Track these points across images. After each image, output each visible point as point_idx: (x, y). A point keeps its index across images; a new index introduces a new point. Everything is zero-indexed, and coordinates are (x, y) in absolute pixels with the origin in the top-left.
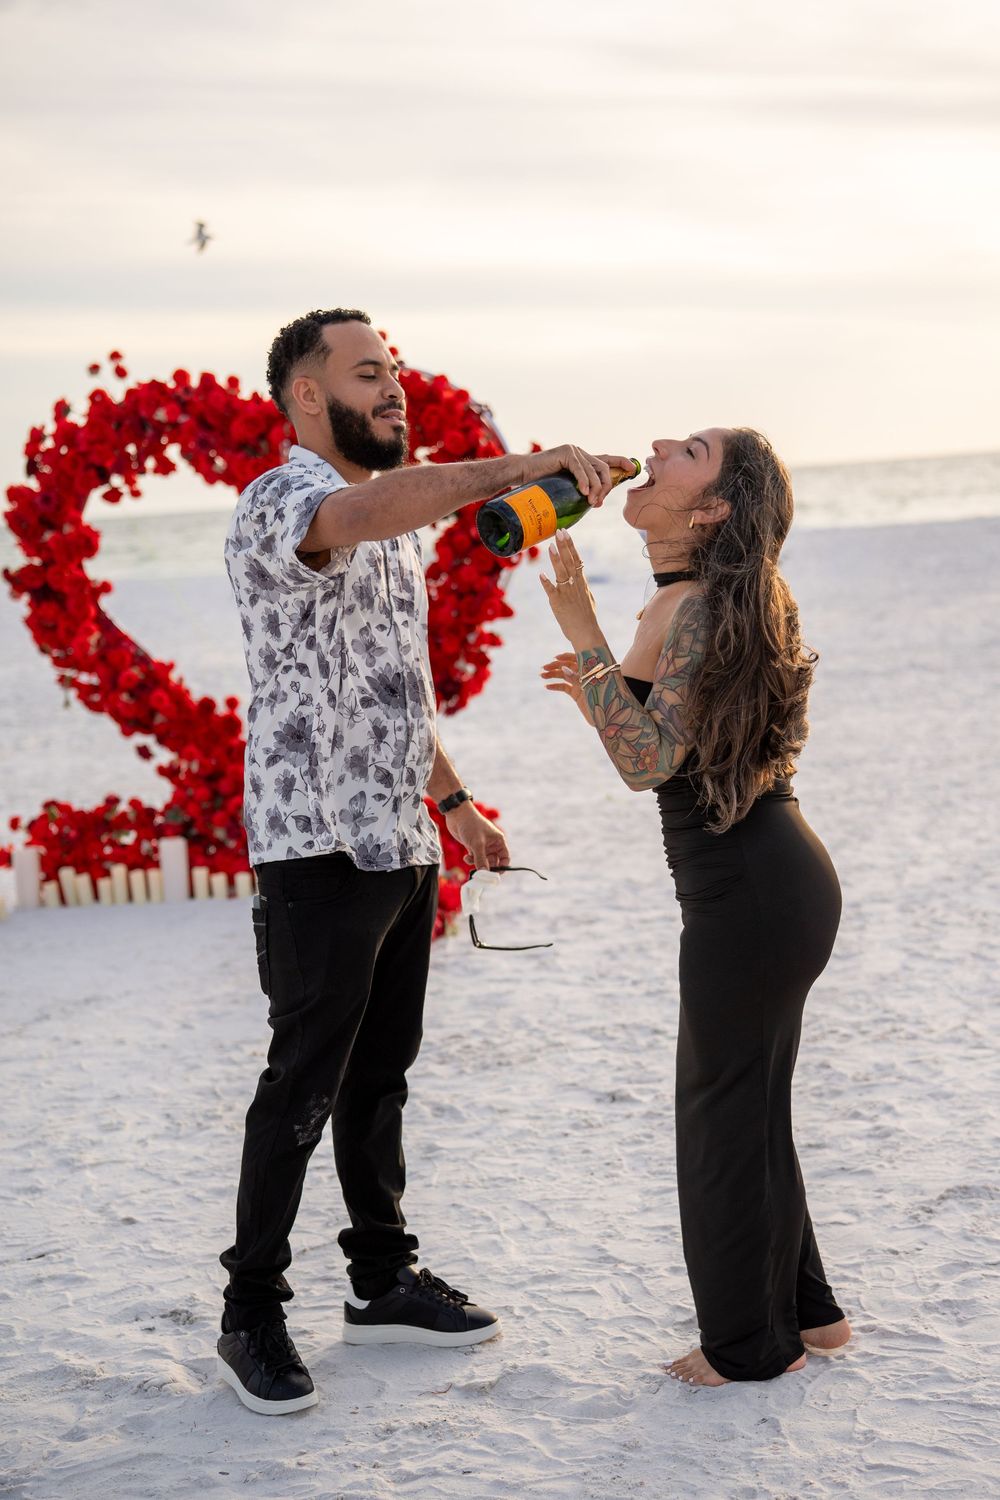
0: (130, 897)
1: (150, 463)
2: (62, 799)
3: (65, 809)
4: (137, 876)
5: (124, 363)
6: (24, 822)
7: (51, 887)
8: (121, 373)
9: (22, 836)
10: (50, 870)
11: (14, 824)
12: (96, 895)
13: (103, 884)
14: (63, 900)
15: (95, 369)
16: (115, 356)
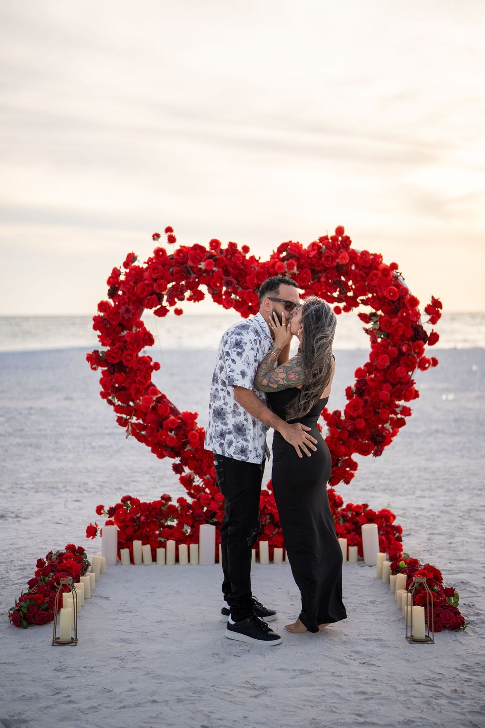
0: (177, 560)
1: (188, 294)
2: (133, 495)
3: (135, 501)
4: (183, 547)
5: (174, 234)
6: (106, 509)
7: (125, 552)
8: (172, 240)
9: (105, 518)
10: (124, 542)
11: (99, 510)
12: (154, 559)
13: (160, 551)
14: (132, 561)
15: (156, 236)
16: (169, 230)
